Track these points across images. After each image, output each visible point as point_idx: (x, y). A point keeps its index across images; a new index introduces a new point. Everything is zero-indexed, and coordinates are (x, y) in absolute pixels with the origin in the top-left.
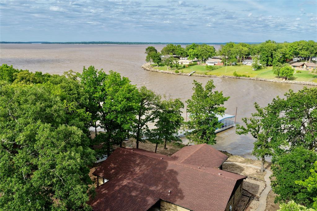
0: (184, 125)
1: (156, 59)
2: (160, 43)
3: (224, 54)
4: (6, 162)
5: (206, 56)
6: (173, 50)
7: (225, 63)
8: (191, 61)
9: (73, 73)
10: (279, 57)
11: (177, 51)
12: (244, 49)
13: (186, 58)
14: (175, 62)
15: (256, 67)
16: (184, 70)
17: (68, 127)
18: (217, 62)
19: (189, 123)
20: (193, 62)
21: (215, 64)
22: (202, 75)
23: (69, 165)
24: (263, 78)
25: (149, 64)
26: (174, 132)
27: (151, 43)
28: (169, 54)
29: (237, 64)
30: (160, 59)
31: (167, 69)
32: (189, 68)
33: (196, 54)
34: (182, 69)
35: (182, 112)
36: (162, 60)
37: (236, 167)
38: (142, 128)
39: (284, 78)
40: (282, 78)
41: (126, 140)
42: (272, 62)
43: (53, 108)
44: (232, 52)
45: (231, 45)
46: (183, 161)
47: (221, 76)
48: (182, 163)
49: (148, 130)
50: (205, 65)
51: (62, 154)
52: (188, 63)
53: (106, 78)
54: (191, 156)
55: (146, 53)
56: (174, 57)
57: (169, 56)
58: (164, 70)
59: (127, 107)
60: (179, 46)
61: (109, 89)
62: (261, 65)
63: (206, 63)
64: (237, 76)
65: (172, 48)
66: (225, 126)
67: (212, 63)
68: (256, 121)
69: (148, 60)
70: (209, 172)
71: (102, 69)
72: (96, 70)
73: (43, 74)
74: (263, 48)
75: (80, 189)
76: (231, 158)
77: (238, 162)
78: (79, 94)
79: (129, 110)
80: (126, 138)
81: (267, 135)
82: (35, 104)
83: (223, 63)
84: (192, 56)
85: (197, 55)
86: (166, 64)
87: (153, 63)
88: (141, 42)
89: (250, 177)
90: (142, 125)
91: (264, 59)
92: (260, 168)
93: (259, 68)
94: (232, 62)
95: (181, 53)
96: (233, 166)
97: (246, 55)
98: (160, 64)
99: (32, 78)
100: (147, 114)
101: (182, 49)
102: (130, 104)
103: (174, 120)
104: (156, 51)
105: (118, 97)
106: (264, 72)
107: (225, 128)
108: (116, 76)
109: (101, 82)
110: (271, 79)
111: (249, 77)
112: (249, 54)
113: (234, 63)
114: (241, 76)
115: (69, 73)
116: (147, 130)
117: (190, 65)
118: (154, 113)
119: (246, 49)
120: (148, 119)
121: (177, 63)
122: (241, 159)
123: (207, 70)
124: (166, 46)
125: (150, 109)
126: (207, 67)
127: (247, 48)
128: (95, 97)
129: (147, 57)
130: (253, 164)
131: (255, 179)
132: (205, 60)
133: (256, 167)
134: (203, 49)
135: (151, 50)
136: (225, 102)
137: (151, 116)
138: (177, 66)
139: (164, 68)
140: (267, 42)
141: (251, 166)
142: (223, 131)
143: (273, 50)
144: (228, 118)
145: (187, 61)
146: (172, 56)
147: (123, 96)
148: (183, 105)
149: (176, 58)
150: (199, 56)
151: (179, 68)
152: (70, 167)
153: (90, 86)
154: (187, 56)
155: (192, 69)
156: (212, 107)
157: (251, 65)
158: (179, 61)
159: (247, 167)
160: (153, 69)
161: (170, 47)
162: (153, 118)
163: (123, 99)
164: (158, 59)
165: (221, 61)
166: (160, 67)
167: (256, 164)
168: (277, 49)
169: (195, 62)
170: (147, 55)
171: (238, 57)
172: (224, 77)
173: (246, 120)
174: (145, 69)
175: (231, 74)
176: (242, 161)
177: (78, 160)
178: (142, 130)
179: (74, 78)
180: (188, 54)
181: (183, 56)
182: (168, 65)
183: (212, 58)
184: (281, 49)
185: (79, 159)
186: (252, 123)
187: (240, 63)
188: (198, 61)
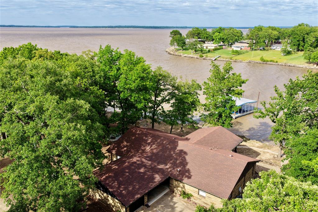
0: (200, 107)
1: (180, 43)
2: (186, 28)
3: (251, 38)
4: (19, 131)
5: (232, 40)
6: (199, 34)
7: (252, 47)
8: (217, 45)
9: (91, 53)
10: (311, 42)
11: (203, 34)
12: (274, 33)
13: (212, 42)
14: (200, 46)
15: (285, 52)
16: (209, 54)
17: (77, 100)
18: (243, 47)
19: (205, 105)
20: (219, 46)
21: (241, 49)
22: (227, 60)
23: (74, 136)
24: (292, 63)
25: (173, 48)
26: (190, 114)
27: (177, 27)
28: (193, 38)
29: (265, 49)
30: (184, 43)
31: (191, 53)
32: (214, 52)
33: (222, 37)
34: (206, 53)
35: (199, 95)
36: (186, 44)
37: (252, 152)
38: (158, 109)
39: (316, 64)
40: (313, 64)
41: (141, 120)
42: (303, 47)
43: (62, 83)
44: (260, 36)
45: (260, 29)
46: (195, 141)
47: (247, 61)
48: (194, 143)
49: (164, 111)
50: (231, 50)
51: (67, 125)
52: (213, 48)
53: (122, 57)
54: (205, 137)
55: (170, 36)
56: (199, 41)
57: (194, 40)
58: (188, 54)
59: (141, 86)
60: (205, 30)
61: (124, 68)
62: (291, 49)
63: (232, 47)
64: (264, 61)
65: (197, 32)
66: (246, 111)
67: (238, 47)
68: (275, 105)
69: (172, 44)
70: (219, 153)
71: (118, 48)
72: (112, 49)
73: (61, 53)
74: (295, 31)
75: (85, 160)
76: (248, 143)
77: (255, 147)
78: (94, 73)
79: (143, 89)
80: (141, 118)
81: (286, 120)
82: (45, 78)
83: (250, 48)
84: (217, 39)
85: (223, 39)
86: (190, 49)
87: (177, 47)
88: (167, 26)
89: (265, 162)
90: (158, 106)
91: (295, 43)
92: (277, 154)
93: (289, 53)
94: (260, 46)
95: (207, 37)
96: (250, 150)
97: (276, 39)
98: (184, 48)
99: (50, 56)
100: (163, 95)
101: (208, 33)
102: (143, 83)
103: (189, 101)
104: (181, 34)
105: (132, 75)
106: (293, 57)
107: (245, 113)
108: (131, 55)
109: (117, 62)
110: (300, 65)
111: (277, 62)
112: (279, 38)
113: (261, 48)
114: (268, 61)
115: (87, 53)
116: (162, 111)
117: (216, 49)
118: (169, 94)
119: (275, 33)
120: (163, 100)
121: (202, 47)
122: (259, 144)
123: (232, 54)
124: (191, 30)
125: (166, 90)
126: (233, 51)
127: (277, 32)
128: (110, 75)
129: (171, 41)
130: (271, 149)
131: (271, 164)
132: (232, 44)
133: (274, 153)
134: (229, 33)
135: (176, 33)
136: (243, 85)
137: (167, 97)
138: (202, 51)
139: (189, 52)
140: (300, 25)
141: (268, 152)
142: (244, 116)
143: (306, 34)
144: (250, 103)
145: (213, 45)
146: (196, 40)
147: (137, 75)
148: (201, 88)
149: (201, 42)
150: (225, 40)
151: (203, 52)
152: (75, 137)
153: (106, 65)
154: (213, 40)
155: (217, 53)
156: (230, 90)
157: (280, 50)
158: (204, 45)
159: (264, 152)
160: (177, 53)
161: (196, 31)
162: (169, 99)
163: (136, 78)
164: (182, 43)
165: (247, 45)
166: (184, 51)
167: (275, 149)
168: (310, 33)
169: (220, 46)
170: (171, 38)
171: (267, 41)
172: (250, 62)
173: (265, 103)
174: (169, 53)
175: (258, 59)
176: (259, 146)
177: (84, 132)
178: (157, 111)
179: (92, 58)
180: (213, 38)
181: (208, 40)
182: (192, 49)
183: (239, 43)
184: (314, 33)
185: (84, 130)
186: (271, 107)
187: (269, 48)
188: (224, 45)
